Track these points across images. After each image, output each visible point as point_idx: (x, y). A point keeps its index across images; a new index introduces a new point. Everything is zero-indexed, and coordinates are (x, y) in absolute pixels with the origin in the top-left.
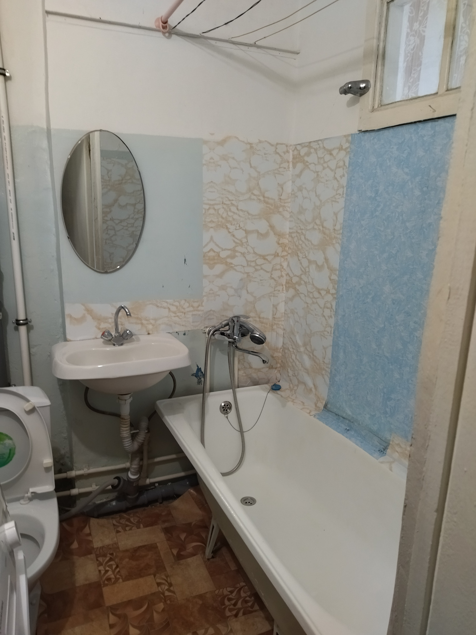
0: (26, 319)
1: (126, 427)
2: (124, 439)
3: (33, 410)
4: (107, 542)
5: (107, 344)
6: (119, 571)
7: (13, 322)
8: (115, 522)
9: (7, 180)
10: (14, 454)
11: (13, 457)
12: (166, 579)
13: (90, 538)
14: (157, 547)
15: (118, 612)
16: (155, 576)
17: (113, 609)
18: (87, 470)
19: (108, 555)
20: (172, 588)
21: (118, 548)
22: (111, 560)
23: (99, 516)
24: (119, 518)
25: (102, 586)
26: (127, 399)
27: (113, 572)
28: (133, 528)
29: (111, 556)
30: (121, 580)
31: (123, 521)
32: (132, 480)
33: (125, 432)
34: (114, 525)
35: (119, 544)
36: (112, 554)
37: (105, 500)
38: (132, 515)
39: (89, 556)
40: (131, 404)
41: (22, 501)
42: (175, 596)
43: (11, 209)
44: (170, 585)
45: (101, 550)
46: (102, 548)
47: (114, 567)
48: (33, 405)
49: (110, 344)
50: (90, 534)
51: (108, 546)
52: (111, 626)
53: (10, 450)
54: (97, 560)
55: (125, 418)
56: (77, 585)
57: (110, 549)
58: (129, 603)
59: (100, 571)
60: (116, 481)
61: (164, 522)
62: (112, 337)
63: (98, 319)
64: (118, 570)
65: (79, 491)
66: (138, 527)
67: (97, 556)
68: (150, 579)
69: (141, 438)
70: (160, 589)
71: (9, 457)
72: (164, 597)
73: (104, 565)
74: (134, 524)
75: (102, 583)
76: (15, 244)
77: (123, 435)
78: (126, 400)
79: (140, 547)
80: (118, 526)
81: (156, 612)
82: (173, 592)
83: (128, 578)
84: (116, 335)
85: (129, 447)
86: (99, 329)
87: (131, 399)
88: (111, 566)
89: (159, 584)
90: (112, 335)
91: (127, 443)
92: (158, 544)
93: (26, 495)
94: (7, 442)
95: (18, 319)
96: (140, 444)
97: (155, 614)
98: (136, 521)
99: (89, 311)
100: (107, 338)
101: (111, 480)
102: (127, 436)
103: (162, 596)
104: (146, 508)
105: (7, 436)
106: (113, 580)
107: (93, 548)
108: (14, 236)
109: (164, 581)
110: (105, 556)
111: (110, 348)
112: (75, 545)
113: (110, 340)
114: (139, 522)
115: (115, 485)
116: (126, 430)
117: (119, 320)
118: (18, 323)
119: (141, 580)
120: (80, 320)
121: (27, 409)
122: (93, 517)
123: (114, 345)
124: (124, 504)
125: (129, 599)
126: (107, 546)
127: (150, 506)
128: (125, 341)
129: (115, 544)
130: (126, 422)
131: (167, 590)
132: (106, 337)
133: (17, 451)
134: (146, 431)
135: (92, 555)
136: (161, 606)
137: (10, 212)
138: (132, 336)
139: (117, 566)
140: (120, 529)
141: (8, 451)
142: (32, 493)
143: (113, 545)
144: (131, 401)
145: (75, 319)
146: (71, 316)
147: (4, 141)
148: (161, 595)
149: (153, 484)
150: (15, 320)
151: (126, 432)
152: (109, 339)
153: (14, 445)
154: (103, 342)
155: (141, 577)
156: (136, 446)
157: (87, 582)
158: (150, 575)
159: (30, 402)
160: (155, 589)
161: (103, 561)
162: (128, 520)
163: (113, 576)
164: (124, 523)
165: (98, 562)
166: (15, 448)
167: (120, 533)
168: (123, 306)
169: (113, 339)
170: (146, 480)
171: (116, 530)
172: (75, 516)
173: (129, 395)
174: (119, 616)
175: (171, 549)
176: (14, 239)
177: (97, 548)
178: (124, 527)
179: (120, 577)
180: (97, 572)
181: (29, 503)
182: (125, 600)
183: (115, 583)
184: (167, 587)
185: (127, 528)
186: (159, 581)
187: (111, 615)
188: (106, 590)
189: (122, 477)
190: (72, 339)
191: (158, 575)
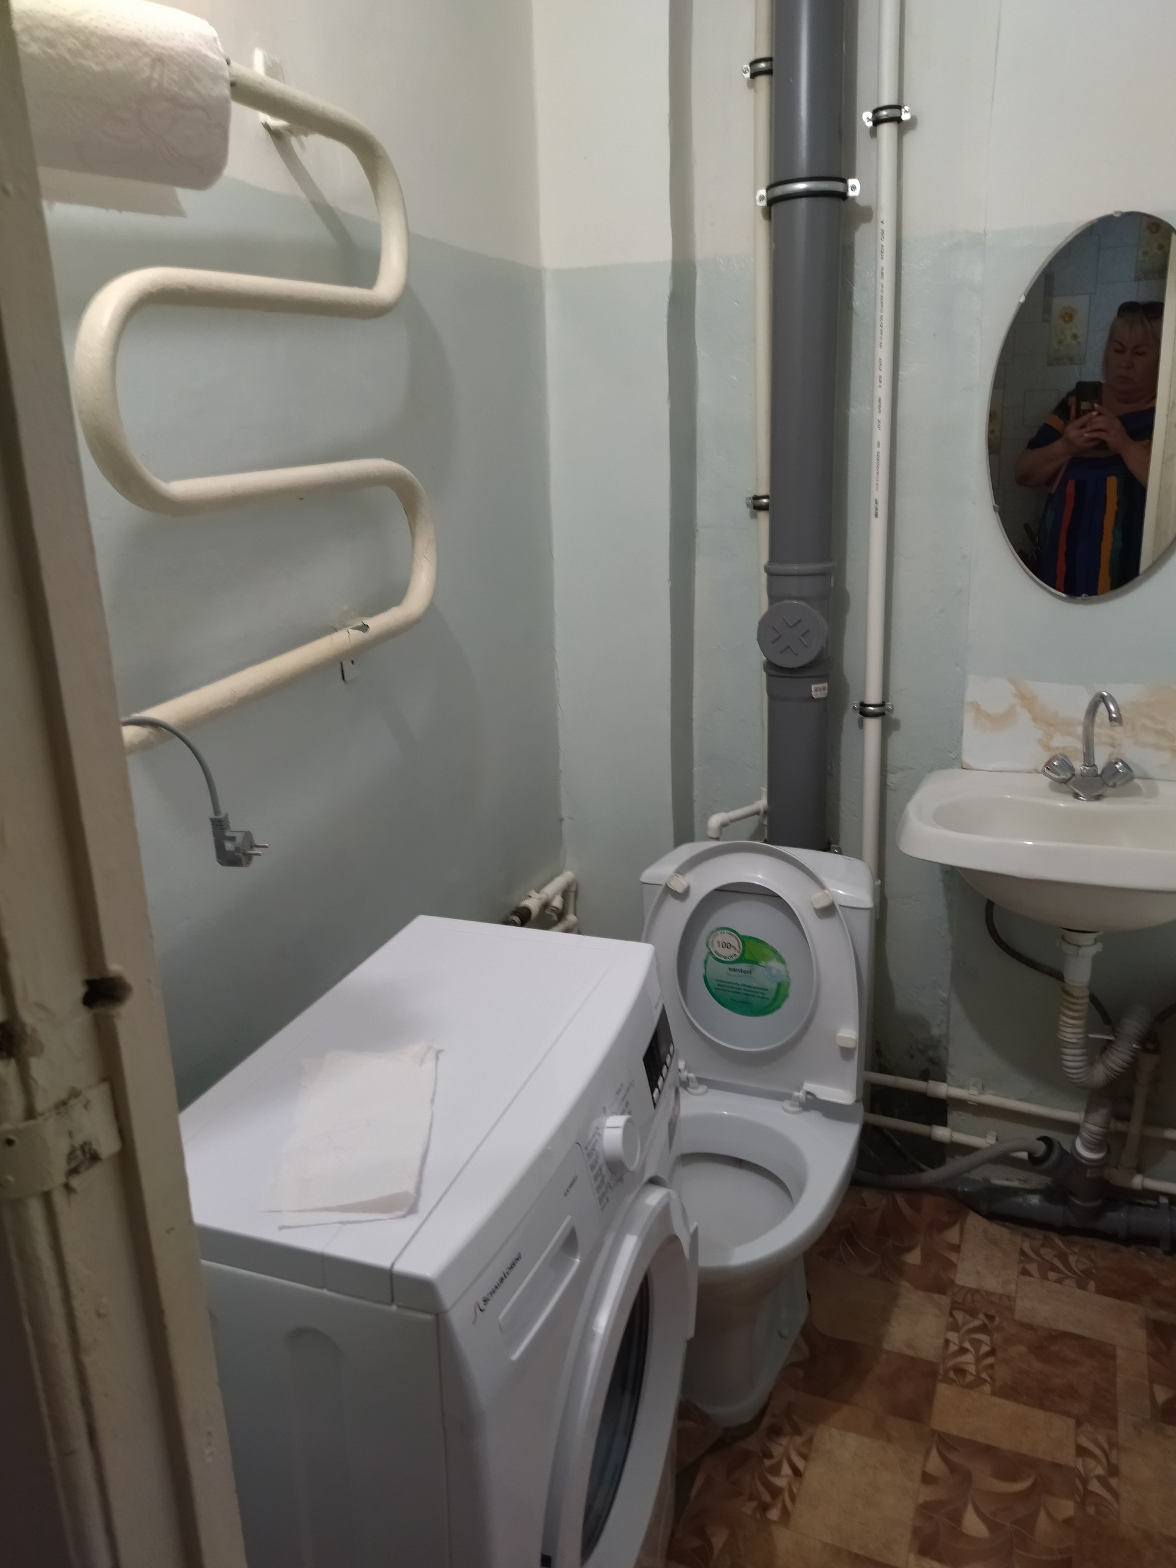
0: (882, 705)
1: (1073, 1018)
2: (1065, 1048)
3: (828, 911)
4: (991, 1284)
5: (1059, 791)
6: (991, 1366)
7: (854, 708)
8: (1026, 1246)
9: (878, 373)
10: (786, 996)
11: (783, 1000)
12: (1106, 1446)
13: (953, 1257)
14: (1113, 1357)
15: (953, 1457)
16: (1079, 1424)
17: (946, 1443)
18: (976, 1092)
19: (981, 1316)
20: (1113, 1482)
21: (1011, 1310)
22: (983, 1329)
23: (992, 1216)
24: (1041, 1242)
25: (940, 1377)
26: (1085, 946)
27: (979, 1359)
28: (1068, 1282)
29: (987, 1322)
30: (987, 1388)
31: (1048, 1253)
32: (1084, 1161)
33: (1069, 1030)
34: (1023, 1253)
35: (1019, 1303)
36: (991, 1318)
37: (1015, 1184)
38: (1076, 1249)
39: (936, 1296)
40: (1096, 958)
41: (787, 1104)
42: (1116, 1506)
43: (879, 444)
44: (1114, 1470)
45: (969, 1297)
46: (974, 1292)
47: (985, 1349)
48: (831, 898)
49: (1065, 793)
50: (956, 1248)
51: (989, 1294)
52: (927, 1479)
53: (779, 985)
54: (951, 1314)
55: (1074, 994)
56: (886, 1347)
57: (992, 1303)
58: (987, 1451)
59: (947, 1342)
60: (1041, 1148)
61: (1159, 1304)
62: (1074, 775)
63: (1048, 722)
64: (990, 1360)
65: (951, 1136)
66: (1082, 1286)
67: (955, 1306)
68: (1062, 1426)
69: (1118, 1059)
70: (1079, 1464)
71: (775, 999)
72: (1084, 1489)
73: (961, 1332)
74: (1074, 1272)
75: (941, 1372)
76: (878, 528)
77: (1062, 1033)
78: (1079, 946)
79: (1065, 1335)
80: (1031, 1260)
81: (1049, 1514)
82: (1115, 1494)
83: (1010, 1392)
84: (1085, 771)
85: (1080, 1071)
86: (1047, 748)
87: (1099, 947)
88: (977, 1344)
89: (1081, 1451)
90: (1072, 769)
91: (1073, 1060)
92: (1120, 1353)
93: (796, 1094)
94: (774, 964)
95: (865, 703)
96: (1115, 1075)
97: (1042, 1517)
98: (1081, 1267)
99: (1027, 700)
100: (1058, 774)
101: (1028, 1138)
102: (1075, 1041)
103: (1080, 1486)
104: (1123, 1248)
105: (775, 951)
106: (969, 1378)
107: (952, 1283)
108: (876, 509)
109: (1097, 1452)
110: (972, 1313)
111: (1064, 803)
112: (914, 1258)
113: (1065, 782)
114: (1088, 1274)
115: (1036, 1156)
116: (1074, 1026)
117: (1096, 730)
118: (863, 711)
119: (1039, 1416)
120: (1002, 721)
121: (819, 905)
122: (978, 1212)
123: (1076, 796)
124: (1057, 1213)
125: (991, 1443)
126: (986, 1292)
127: (1133, 1249)
128: (1110, 790)
129: (1009, 1297)
130: (1075, 1004)
131: (1099, 1478)
132: (1053, 773)
133: (793, 991)
134: (1135, 1046)
135: (943, 1297)
136: (1067, 1508)
137: (876, 449)
138: (1132, 778)
139: (992, 1353)
140: (1032, 1267)
141: (774, 986)
142: (808, 1093)
143: (1001, 1296)
144: (1098, 953)
145: (988, 716)
146: (977, 708)
147: (880, 281)
148: (1077, 1479)
149: (1155, 1194)
150: (858, 702)
151: (1071, 1030)
152: (1063, 779)
153: (788, 976)
154: (1051, 785)
155: (1042, 1406)
156: (1099, 1074)
157: (909, 1352)
158: (1068, 1414)
159: (826, 891)
160: (1067, 1456)
161: (964, 1324)
162: (1063, 1257)
163: (972, 1369)
164: (1047, 1258)
165: (951, 1320)
166: (789, 983)
167: (1030, 1279)
168: (1105, 694)
169: (1074, 779)
170: (1132, 1177)
171: (1021, 1266)
172: (930, 1190)
173: (1094, 936)
174: (952, 1468)
175: (1151, 1382)
176: (876, 515)
177: (963, 1287)
178: (1047, 1268)
179: (988, 1379)
180: (940, 1343)
181: (797, 1113)
182: (980, 1439)
183: (970, 1386)
184: (1100, 1471)
185: (1052, 1275)
186: (1085, 1442)
187: (934, 1453)
188: (944, 1391)
189: (1058, 1142)
190: (973, 765)
191: (1087, 1427)
